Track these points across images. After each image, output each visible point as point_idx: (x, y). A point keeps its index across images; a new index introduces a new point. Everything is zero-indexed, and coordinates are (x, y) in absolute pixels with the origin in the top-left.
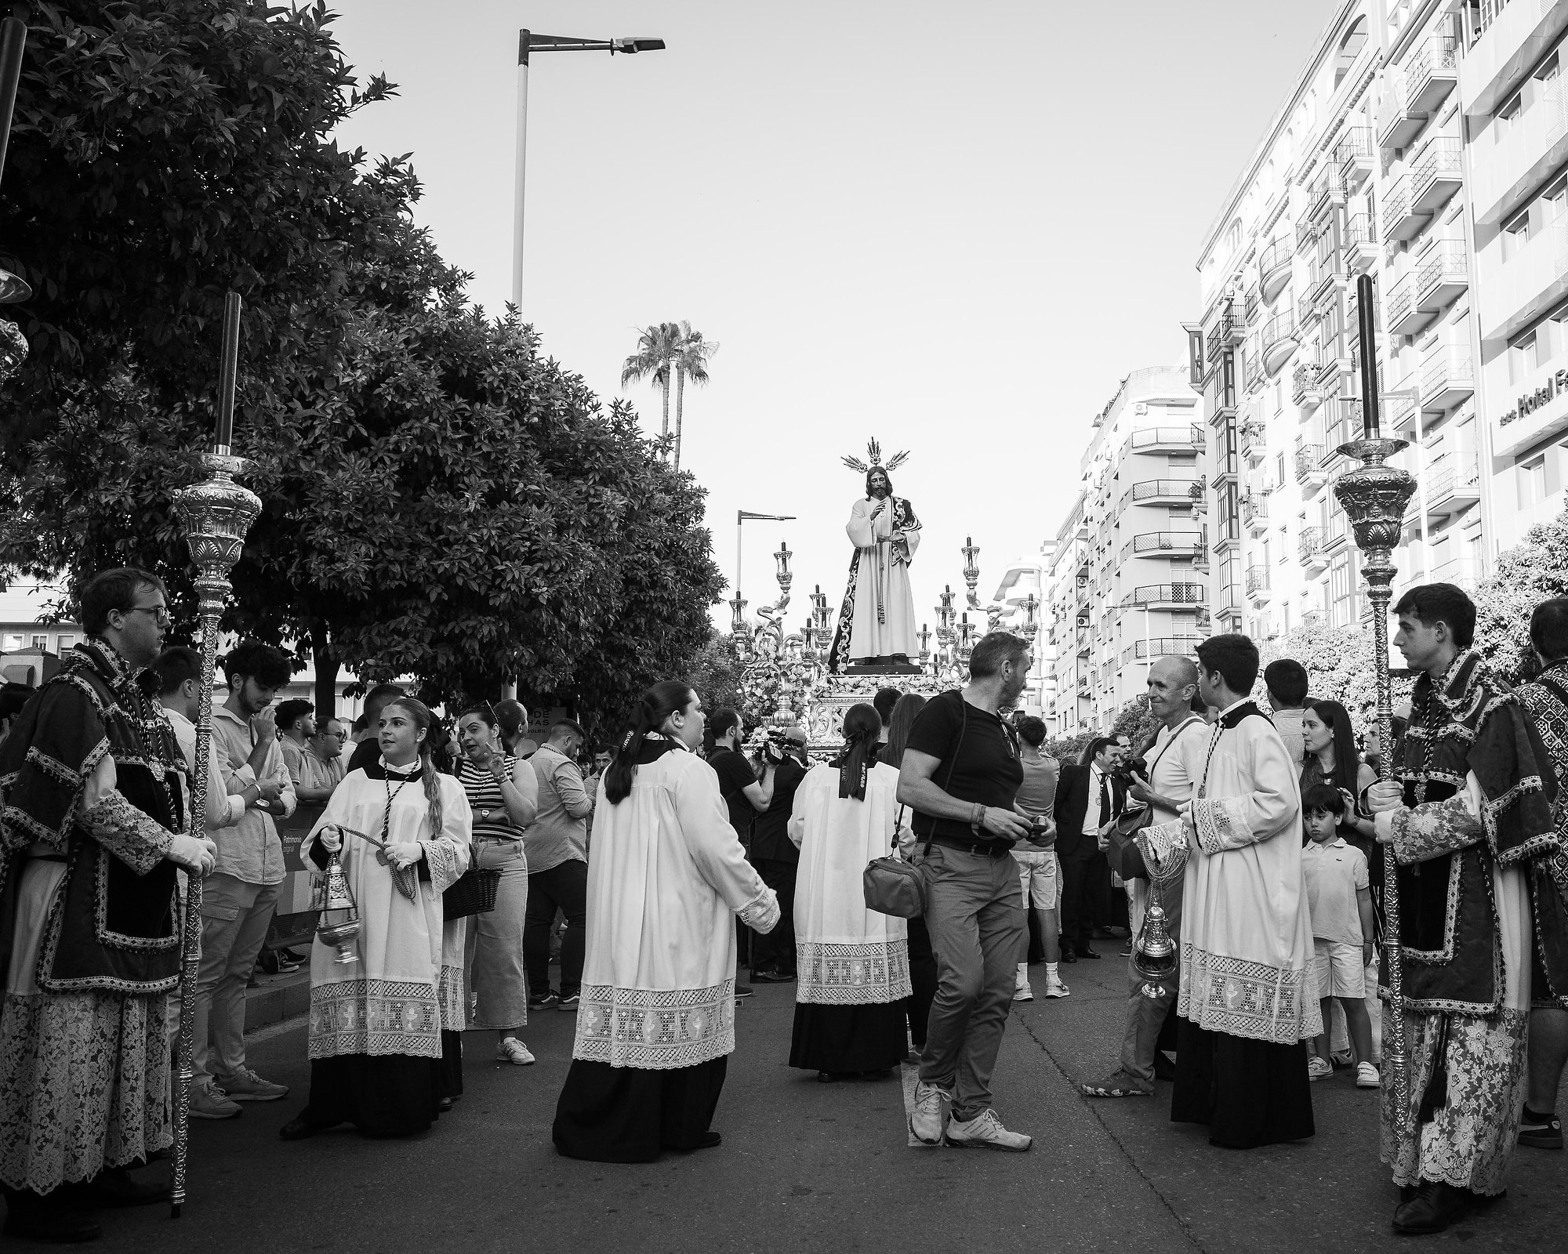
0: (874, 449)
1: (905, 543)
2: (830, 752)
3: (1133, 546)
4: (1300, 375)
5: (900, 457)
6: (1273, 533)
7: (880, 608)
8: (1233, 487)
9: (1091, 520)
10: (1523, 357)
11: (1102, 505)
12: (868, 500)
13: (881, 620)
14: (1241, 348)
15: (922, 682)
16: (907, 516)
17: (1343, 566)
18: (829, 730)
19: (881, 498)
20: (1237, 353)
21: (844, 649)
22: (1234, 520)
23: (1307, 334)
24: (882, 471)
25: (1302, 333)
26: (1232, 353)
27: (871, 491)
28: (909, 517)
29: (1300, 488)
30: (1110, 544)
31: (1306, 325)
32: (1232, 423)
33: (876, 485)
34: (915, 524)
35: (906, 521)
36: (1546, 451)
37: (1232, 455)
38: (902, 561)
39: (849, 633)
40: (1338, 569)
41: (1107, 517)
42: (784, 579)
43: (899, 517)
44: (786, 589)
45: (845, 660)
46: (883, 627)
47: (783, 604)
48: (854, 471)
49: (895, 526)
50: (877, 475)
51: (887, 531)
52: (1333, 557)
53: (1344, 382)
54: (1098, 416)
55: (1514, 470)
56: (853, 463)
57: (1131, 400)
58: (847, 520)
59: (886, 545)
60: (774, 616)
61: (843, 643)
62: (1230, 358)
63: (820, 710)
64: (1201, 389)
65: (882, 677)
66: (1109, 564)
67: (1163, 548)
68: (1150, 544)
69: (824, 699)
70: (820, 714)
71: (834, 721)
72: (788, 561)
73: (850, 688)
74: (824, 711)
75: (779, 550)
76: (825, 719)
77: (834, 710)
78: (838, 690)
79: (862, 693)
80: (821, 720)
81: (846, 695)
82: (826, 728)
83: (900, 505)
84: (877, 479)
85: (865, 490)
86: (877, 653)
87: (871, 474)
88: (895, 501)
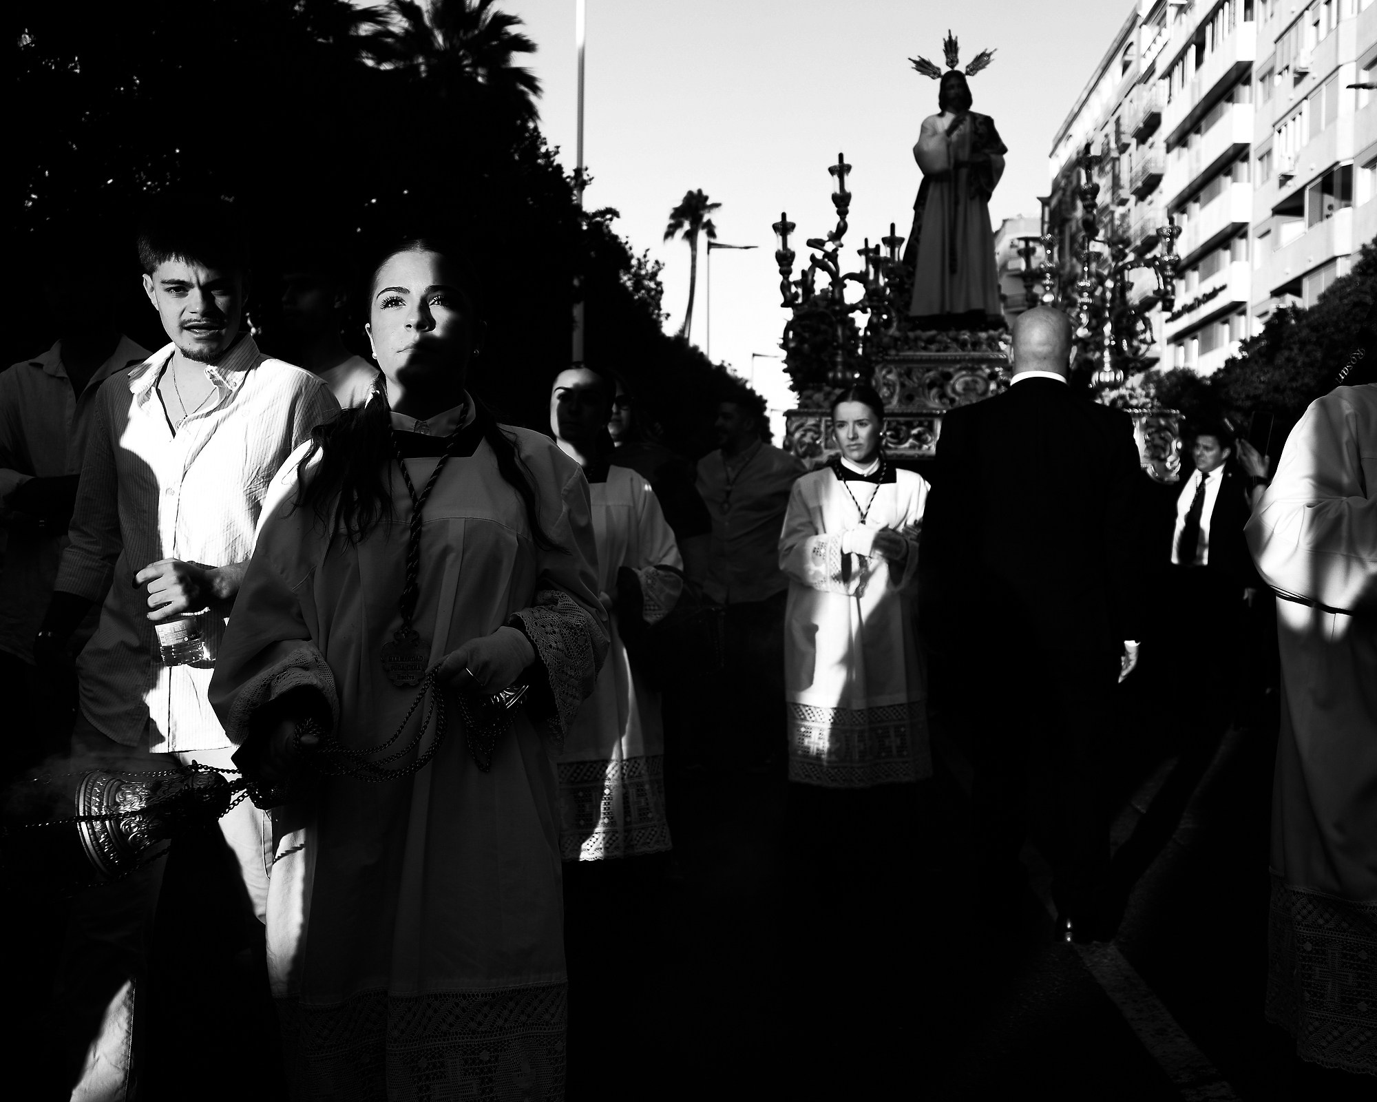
0: (951, 48)
1: (988, 170)
5: (983, 59)
7: (953, 253)
12: (941, 115)
16: (989, 135)
18: (896, 398)
19: (957, 110)
24: (960, 77)
28: (992, 136)
33: (952, 91)
34: (999, 146)
35: (988, 142)
38: (981, 194)
39: (913, 285)
42: (842, 201)
43: (980, 135)
44: (843, 213)
46: (956, 278)
47: (840, 233)
48: (927, 78)
49: (975, 148)
50: (953, 82)
51: (965, 155)
56: (923, 66)
58: (915, 140)
60: (829, 247)
63: (885, 370)
69: (889, 358)
70: (884, 377)
71: (903, 385)
72: (846, 178)
73: (923, 344)
74: (889, 372)
75: (836, 162)
76: (890, 383)
77: (903, 371)
78: (906, 347)
79: (938, 351)
80: (885, 384)
81: (918, 353)
82: (892, 394)
83: (980, 123)
84: (952, 87)
85: (937, 100)
86: (947, 308)
87: (945, 79)
88: (974, 117)
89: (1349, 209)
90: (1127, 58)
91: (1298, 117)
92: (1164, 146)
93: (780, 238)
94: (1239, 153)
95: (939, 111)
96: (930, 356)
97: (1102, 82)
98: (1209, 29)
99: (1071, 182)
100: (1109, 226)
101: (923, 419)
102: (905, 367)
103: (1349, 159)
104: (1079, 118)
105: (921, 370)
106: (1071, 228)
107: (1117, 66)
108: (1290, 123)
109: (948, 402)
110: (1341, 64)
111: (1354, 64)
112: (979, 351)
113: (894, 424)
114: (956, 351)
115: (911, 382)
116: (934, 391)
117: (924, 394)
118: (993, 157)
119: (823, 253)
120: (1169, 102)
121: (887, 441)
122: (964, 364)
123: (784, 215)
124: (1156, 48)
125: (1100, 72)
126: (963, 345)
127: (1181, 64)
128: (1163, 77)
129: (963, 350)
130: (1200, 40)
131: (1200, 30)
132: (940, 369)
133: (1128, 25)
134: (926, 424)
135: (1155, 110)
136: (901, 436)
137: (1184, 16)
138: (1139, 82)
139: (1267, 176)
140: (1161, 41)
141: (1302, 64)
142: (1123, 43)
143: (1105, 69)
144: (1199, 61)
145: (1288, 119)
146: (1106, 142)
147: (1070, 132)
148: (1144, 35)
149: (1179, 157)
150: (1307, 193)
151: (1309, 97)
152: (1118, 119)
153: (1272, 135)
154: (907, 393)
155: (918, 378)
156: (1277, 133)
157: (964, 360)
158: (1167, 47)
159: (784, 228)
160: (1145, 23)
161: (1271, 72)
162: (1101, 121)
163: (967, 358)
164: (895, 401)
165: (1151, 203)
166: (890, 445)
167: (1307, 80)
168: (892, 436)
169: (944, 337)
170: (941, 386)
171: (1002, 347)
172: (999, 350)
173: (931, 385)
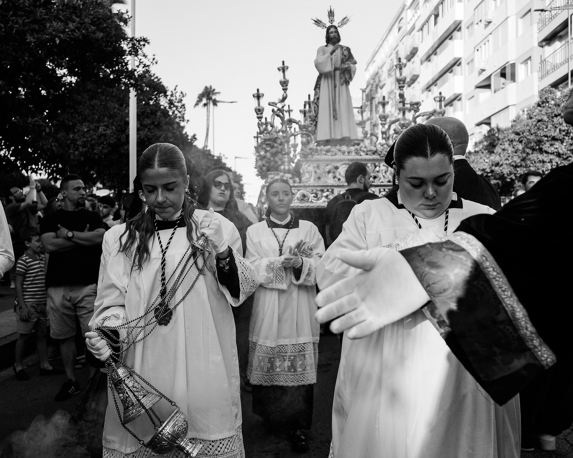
0: (331, 14)
2: (319, 189)
5: (345, 20)
7: (335, 110)
12: (327, 46)
13: (335, 117)
18: (312, 178)
19: (334, 44)
27: (329, 40)
28: (350, 56)
33: (332, 35)
34: (354, 61)
35: (348, 59)
38: (346, 83)
39: (316, 125)
42: (284, 84)
43: (345, 56)
44: (285, 90)
46: (337, 122)
47: (284, 99)
48: (320, 28)
50: (332, 30)
51: (338, 64)
56: (318, 22)
59: (338, 73)
60: (280, 106)
63: (307, 165)
65: (344, 146)
69: (308, 159)
70: (307, 168)
71: (316, 172)
72: (286, 72)
73: (325, 153)
74: (309, 166)
75: (281, 65)
76: (310, 171)
77: (315, 166)
78: (317, 154)
79: (332, 156)
80: (307, 172)
81: (322, 157)
82: (311, 176)
83: (345, 50)
84: (332, 32)
85: (325, 39)
86: (333, 137)
87: (328, 29)
88: (342, 47)
89: (515, 83)
90: (400, 25)
91: (487, 43)
92: (420, 62)
93: (257, 101)
94: (457, 62)
95: (326, 44)
96: (328, 158)
97: (389, 36)
98: (440, 7)
99: (375, 82)
100: (394, 99)
101: (329, 188)
102: (316, 163)
103: (514, 60)
104: (378, 53)
105: (324, 165)
106: (375, 101)
107: (396, 29)
108: (483, 46)
109: (337, 180)
110: (508, 16)
111: (515, 16)
112: (351, 155)
113: (315, 191)
114: (340, 156)
115: (319, 171)
116: (331, 175)
117: (326, 176)
118: (352, 65)
119: (277, 108)
120: (422, 42)
121: (312, 199)
122: (344, 162)
123: (258, 90)
124: (414, 20)
125: (388, 32)
126: (344, 153)
127: (427, 23)
128: (419, 31)
129: (344, 155)
130: (436, 13)
131: (437, 8)
132: (333, 164)
133: (401, 10)
134: (330, 190)
135: (415, 46)
136: (318, 196)
137: (427, 3)
138: (407, 35)
139: (471, 71)
140: (416, 16)
141: (489, 18)
142: (399, 19)
143: (390, 30)
144: (435, 23)
145: (482, 44)
146: (391, 62)
147: (375, 59)
148: (409, 14)
149: (427, 67)
150: (492, 77)
151: (492, 33)
152: (397, 52)
153: (474, 52)
154: (318, 176)
155: (322, 169)
156: (476, 51)
157: (344, 160)
158: (420, 18)
159: (258, 96)
160: (409, 8)
161: (472, 24)
162: (389, 54)
163: (346, 159)
164: (312, 180)
165: (414, 88)
166: (313, 201)
167: (491, 25)
168: (314, 197)
169: (334, 149)
170: (334, 173)
171: (362, 153)
172: (361, 155)
173: (329, 172)
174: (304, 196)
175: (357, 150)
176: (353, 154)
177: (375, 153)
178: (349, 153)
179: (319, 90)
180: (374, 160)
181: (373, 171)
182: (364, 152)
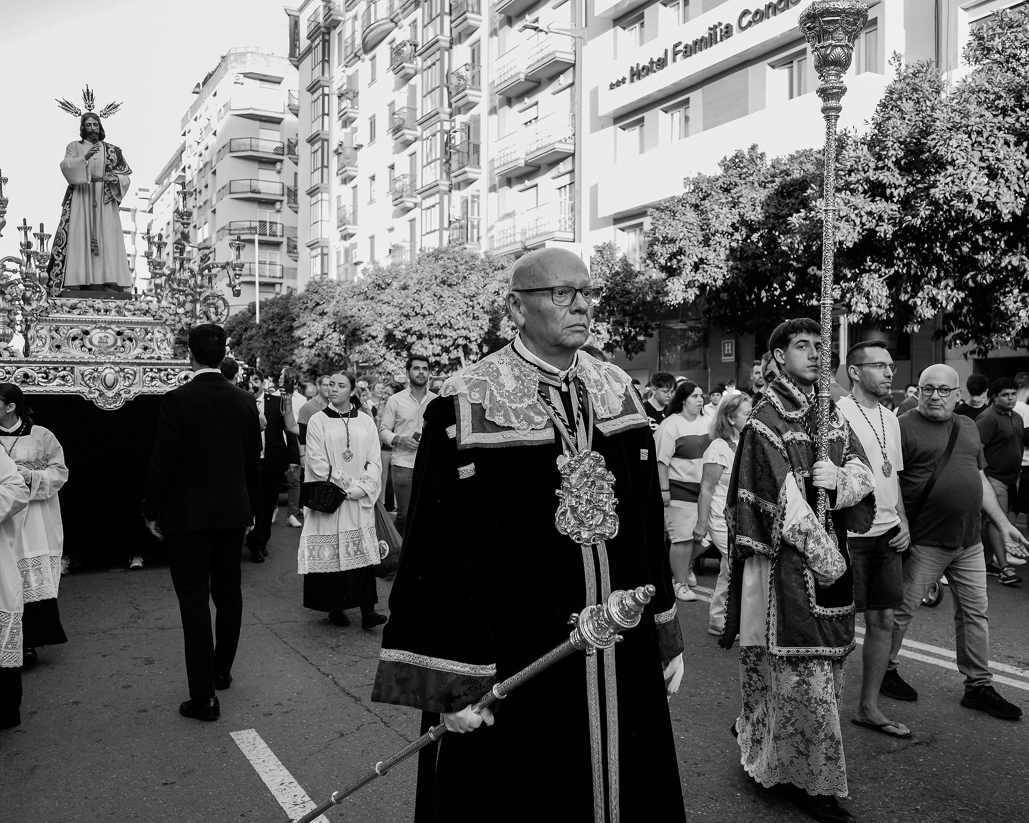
0: (88, 96)
1: (117, 185)
2: (51, 366)
3: (228, 188)
4: (397, 52)
5: (112, 108)
6: (362, 181)
7: (94, 242)
8: (326, 143)
9: (189, 167)
10: (628, 36)
11: (200, 155)
12: (82, 142)
13: (95, 251)
14: (338, 30)
15: (137, 307)
16: (118, 162)
17: (434, 206)
18: (47, 347)
19: (94, 141)
20: (334, 34)
21: (57, 275)
22: (325, 169)
23: (405, 18)
24: (96, 118)
25: (401, 16)
26: (329, 34)
27: (85, 134)
28: (121, 162)
29: (393, 143)
30: (206, 186)
31: (405, 9)
32: (326, 90)
33: (89, 129)
34: (126, 169)
35: (118, 165)
36: (647, 115)
37: (326, 117)
38: (113, 201)
39: (63, 262)
40: (429, 208)
41: (205, 166)
43: (112, 161)
45: (58, 285)
46: (97, 258)
48: (69, 114)
49: (107, 169)
50: (90, 121)
51: (100, 173)
52: (424, 199)
53: (442, 56)
54: (198, 85)
55: (611, 129)
56: (67, 106)
57: (230, 71)
59: (99, 185)
61: (56, 270)
62: (327, 37)
63: (38, 327)
64: (296, 63)
65: (98, 301)
66: (205, 203)
67: (253, 192)
68: (242, 187)
69: (41, 318)
70: (37, 332)
71: (52, 338)
73: (68, 309)
74: (41, 329)
76: (42, 336)
77: (52, 328)
78: (55, 311)
79: (79, 314)
80: (38, 337)
81: (64, 316)
82: (44, 345)
83: (112, 151)
84: (91, 124)
86: (90, 280)
87: (84, 119)
88: (107, 147)
95: (80, 139)
96: (74, 318)
102: (54, 325)
105: (66, 328)
112: (109, 315)
113: (43, 370)
114: (93, 315)
115: (59, 336)
116: (77, 343)
117: (69, 345)
118: (122, 176)
121: (39, 381)
122: (98, 325)
126: (99, 311)
129: (98, 314)
132: (81, 327)
134: (68, 369)
136: (50, 377)
154: (55, 344)
155: (64, 333)
157: (99, 321)
163: (101, 320)
164: (45, 351)
166: (41, 384)
168: (43, 377)
169: (83, 303)
170: (82, 339)
171: (126, 313)
172: (125, 316)
173: (74, 339)
174: (26, 376)
175: (120, 307)
176: (113, 313)
177: (146, 312)
178: (106, 311)
179: (70, 207)
180: (144, 323)
181: (143, 338)
182: (130, 311)
